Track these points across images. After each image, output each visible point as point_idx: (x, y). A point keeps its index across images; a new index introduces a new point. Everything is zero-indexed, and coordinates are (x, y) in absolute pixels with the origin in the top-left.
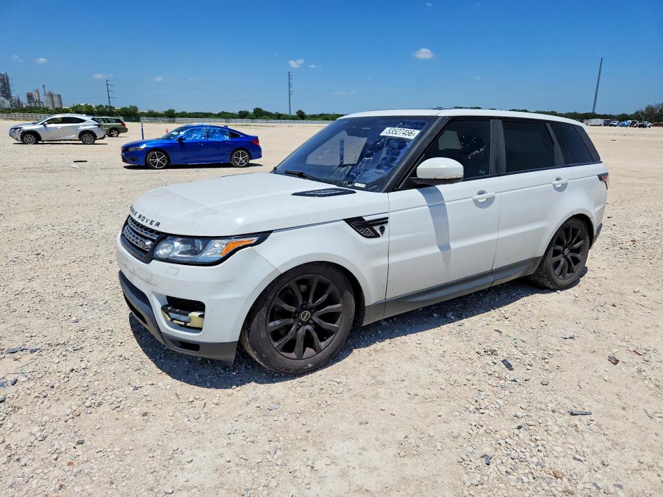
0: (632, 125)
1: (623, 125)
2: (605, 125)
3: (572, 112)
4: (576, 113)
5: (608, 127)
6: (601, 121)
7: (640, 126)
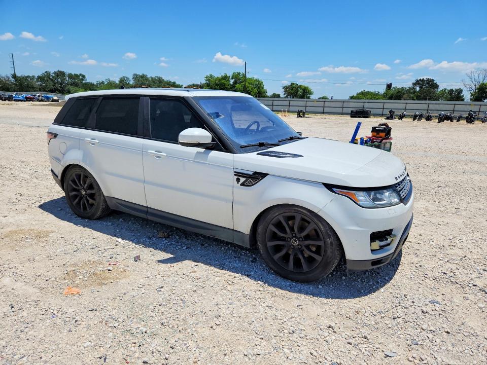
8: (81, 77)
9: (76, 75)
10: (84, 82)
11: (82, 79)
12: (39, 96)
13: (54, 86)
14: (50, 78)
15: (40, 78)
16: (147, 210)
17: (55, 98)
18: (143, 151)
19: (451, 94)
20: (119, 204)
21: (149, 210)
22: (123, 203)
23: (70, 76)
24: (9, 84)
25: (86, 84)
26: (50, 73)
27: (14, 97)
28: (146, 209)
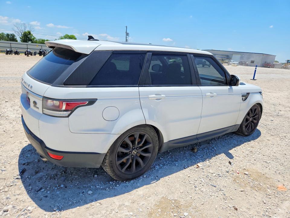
16: (197, 137)
18: (202, 96)
19: (8, 37)
20: (174, 143)
21: (198, 136)
22: (175, 141)
28: (195, 137)
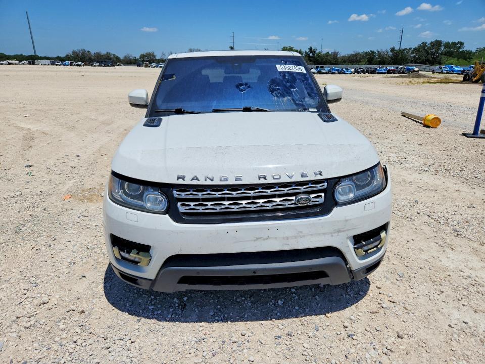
0: (71, 64)
1: (65, 65)
2: (52, 64)
3: (19, 54)
4: (22, 55)
5: (55, 66)
6: (48, 62)
7: (77, 65)
8: (459, 45)
9: (454, 44)
10: (461, 50)
11: (460, 48)
12: (401, 68)
13: (426, 57)
14: (425, 49)
15: (416, 50)
17: (416, 69)
23: (447, 45)
24: (386, 58)
25: (463, 52)
26: (426, 43)
27: (378, 70)
